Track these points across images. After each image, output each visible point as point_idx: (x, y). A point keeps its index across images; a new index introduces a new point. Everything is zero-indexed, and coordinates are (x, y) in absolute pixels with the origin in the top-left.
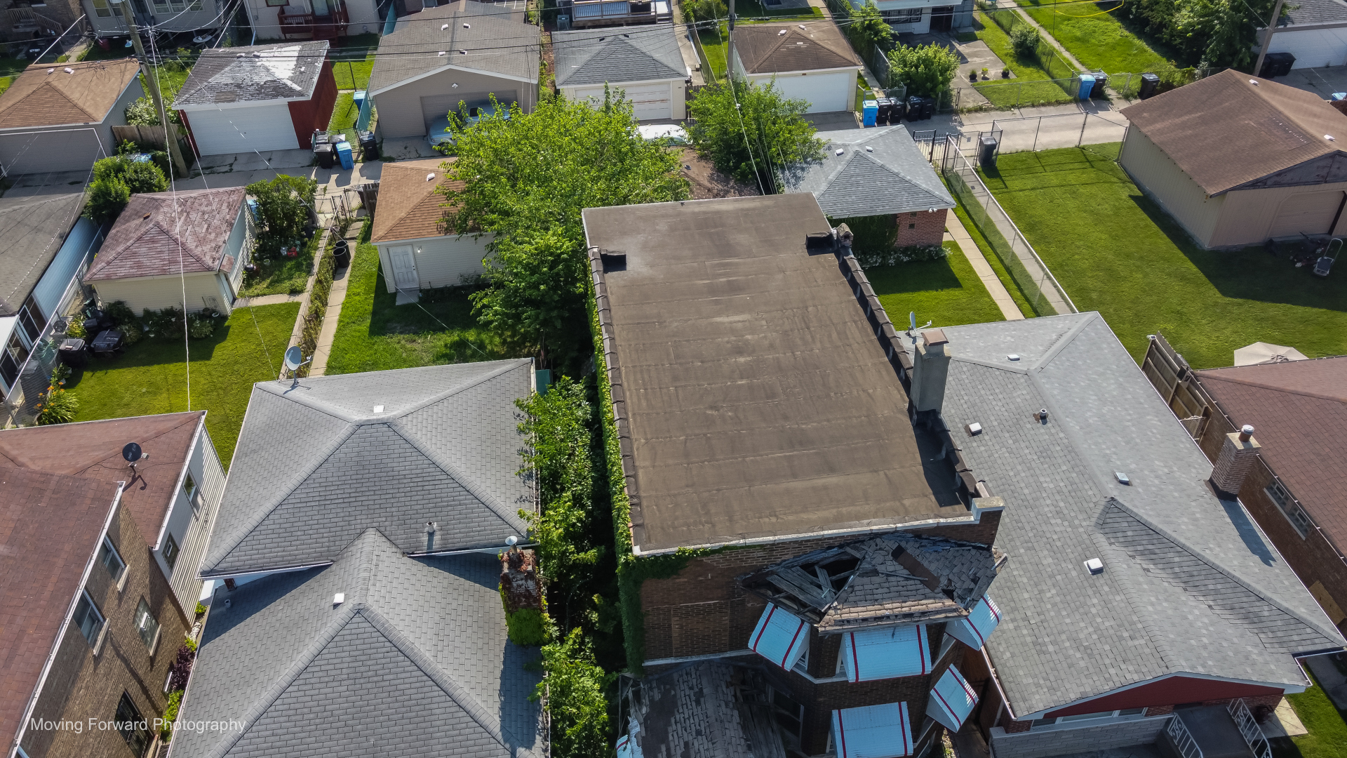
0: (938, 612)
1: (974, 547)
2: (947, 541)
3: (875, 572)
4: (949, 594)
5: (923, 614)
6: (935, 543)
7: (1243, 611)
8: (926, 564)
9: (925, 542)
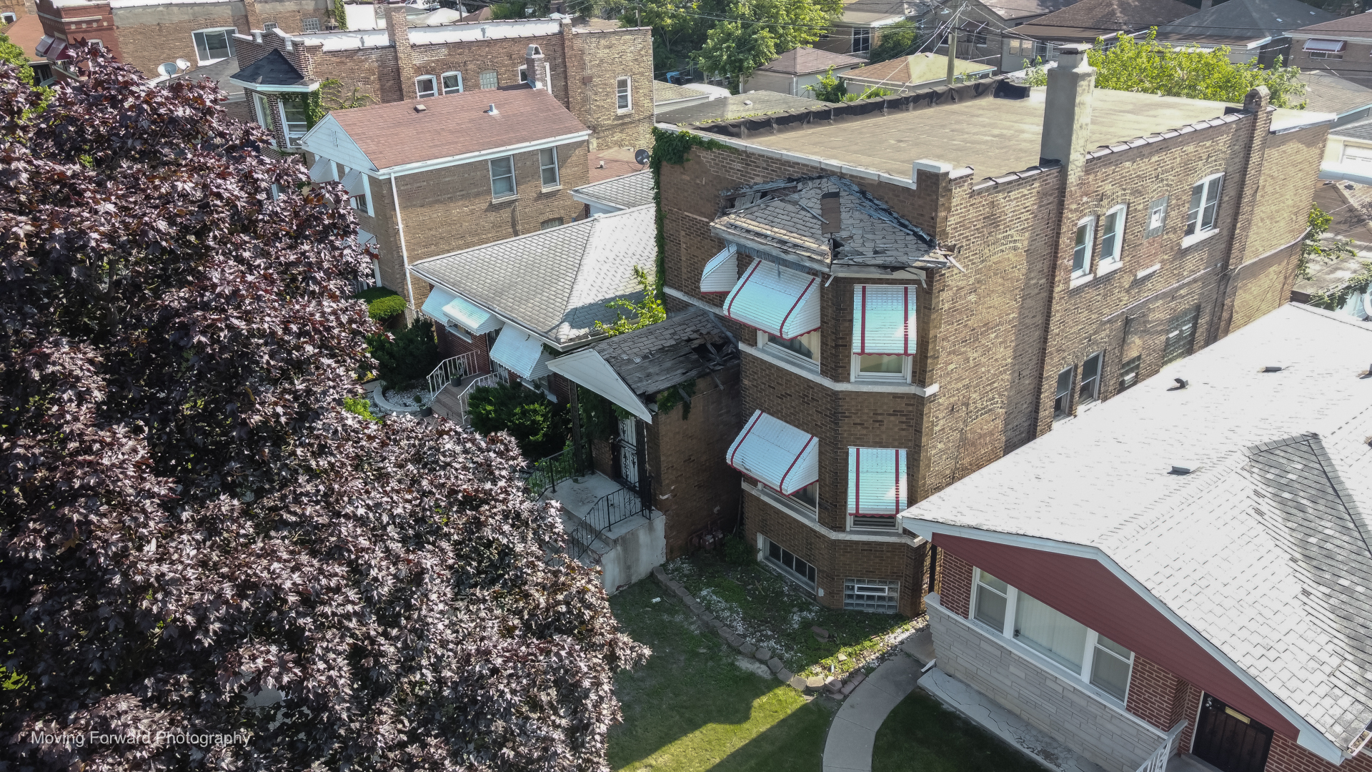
0: (808, 249)
1: (915, 234)
2: (890, 214)
3: (795, 203)
4: (836, 245)
5: (795, 246)
6: (878, 209)
7: (1362, 631)
8: (844, 215)
9: (868, 203)
